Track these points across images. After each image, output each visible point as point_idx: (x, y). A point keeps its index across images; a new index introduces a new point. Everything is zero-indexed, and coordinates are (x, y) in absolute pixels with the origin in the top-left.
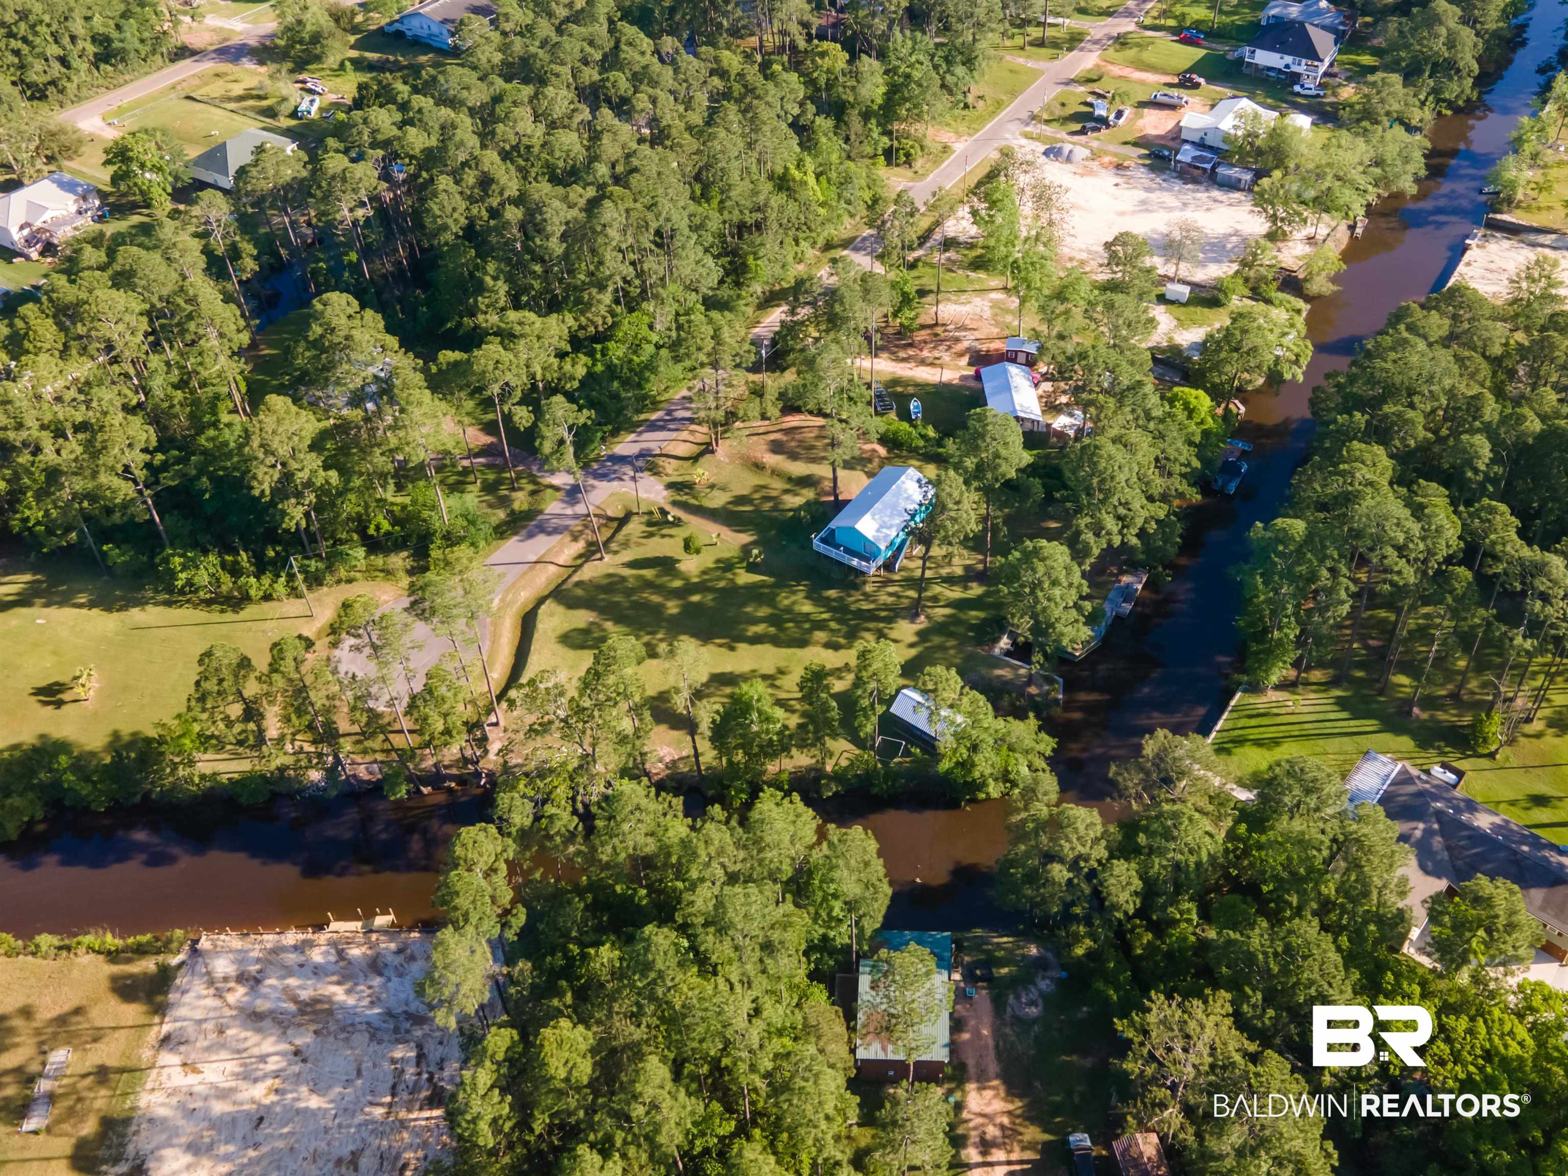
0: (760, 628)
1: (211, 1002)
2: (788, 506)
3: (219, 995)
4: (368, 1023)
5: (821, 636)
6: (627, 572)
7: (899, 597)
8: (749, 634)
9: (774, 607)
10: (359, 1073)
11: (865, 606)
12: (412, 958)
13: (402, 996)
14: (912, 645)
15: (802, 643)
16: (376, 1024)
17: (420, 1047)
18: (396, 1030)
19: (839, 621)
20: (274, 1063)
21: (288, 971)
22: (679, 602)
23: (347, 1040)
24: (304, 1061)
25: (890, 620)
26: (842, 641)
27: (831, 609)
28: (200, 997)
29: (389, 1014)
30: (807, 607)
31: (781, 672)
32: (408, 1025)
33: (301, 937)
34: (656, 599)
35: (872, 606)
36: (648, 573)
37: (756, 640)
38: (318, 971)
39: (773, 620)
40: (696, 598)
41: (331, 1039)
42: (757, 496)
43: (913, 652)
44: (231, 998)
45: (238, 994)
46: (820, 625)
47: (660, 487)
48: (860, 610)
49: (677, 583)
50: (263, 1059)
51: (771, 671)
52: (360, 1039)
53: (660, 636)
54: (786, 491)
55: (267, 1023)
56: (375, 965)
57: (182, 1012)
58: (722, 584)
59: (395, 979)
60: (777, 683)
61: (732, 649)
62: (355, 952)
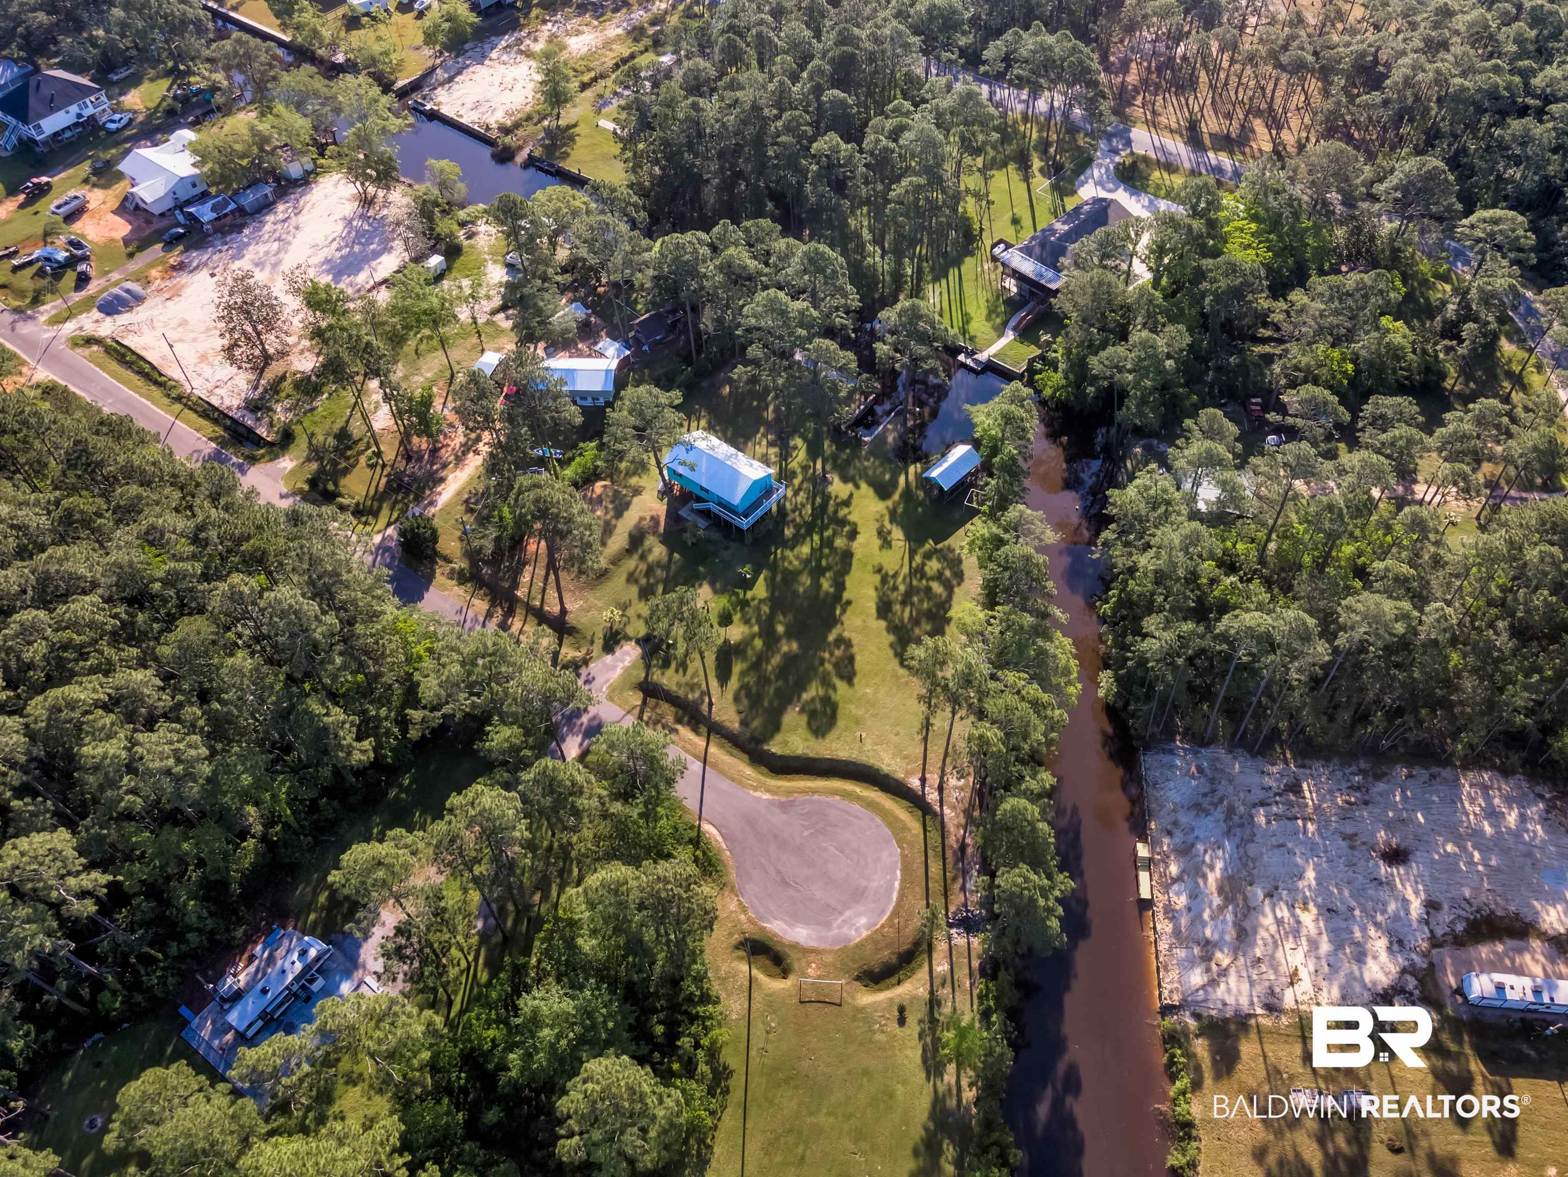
0: (826, 584)
1: (1232, 979)
2: (665, 559)
3: (1224, 973)
4: (1238, 847)
5: (839, 542)
6: (734, 683)
7: (800, 489)
8: (832, 590)
9: (800, 573)
10: (1282, 845)
11: (809, 510)
12: (1175, 823)
13: (1211, 825)
14: (857, 487)
15: (847, 556)
16: (1237, 840)
17: (1255, 806)
18: (1241, 826)
19: (824, 528)
20: (1283, 912)
21: (1196, 920)
22: (784, 641)
23: (1254, 860)
24: (1277, 888)
25: (827, 498)
26: (846, 529)
27: (809, 533)
28: (1229, 991)
29: (1228, 833)
30: (805, 550)
31: (879, 570)
32: (1236, 818)
33: (1161, 916)
34: (776, 660)
35: (809, 507)
36: (738, 667)
37: (840, 586)
38: (1194, 895)
39: (817, 572)
40: (780, 629)
41: (1255, 872)
42: (643, 581)
43: (864, 486)
44: (1226, 962)
45: (1223, 958)
46: (828, 543)
47: (609, 658)
48: (812, 515)
49: (758, 643)
50: (1279, 922)
51: (878, 578)
52: (1252, 849)
53: (827, 655)
54: (643, 557)
55: (1247, 925)
56: (1185, 851)
57: (1244, 1001)
58: (765, 609)
59: (1196, 833)
60: (891, 573)
61: (849, 603)
62: (1174, 869)
